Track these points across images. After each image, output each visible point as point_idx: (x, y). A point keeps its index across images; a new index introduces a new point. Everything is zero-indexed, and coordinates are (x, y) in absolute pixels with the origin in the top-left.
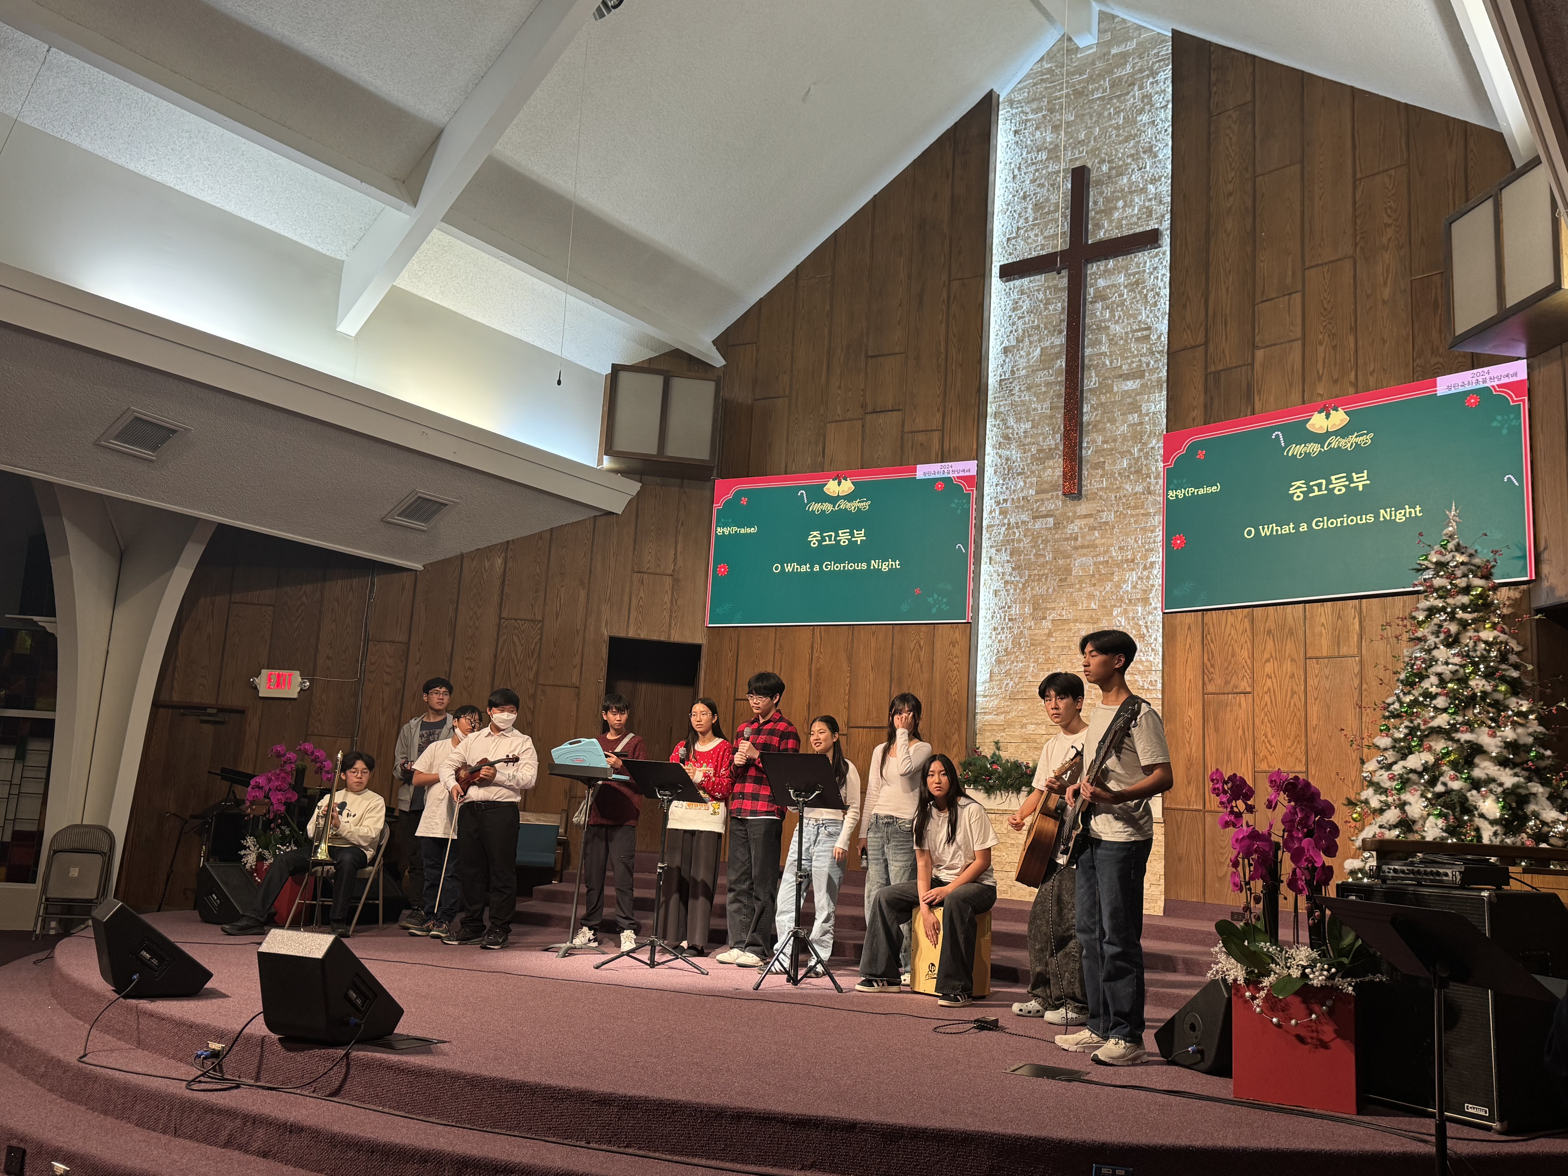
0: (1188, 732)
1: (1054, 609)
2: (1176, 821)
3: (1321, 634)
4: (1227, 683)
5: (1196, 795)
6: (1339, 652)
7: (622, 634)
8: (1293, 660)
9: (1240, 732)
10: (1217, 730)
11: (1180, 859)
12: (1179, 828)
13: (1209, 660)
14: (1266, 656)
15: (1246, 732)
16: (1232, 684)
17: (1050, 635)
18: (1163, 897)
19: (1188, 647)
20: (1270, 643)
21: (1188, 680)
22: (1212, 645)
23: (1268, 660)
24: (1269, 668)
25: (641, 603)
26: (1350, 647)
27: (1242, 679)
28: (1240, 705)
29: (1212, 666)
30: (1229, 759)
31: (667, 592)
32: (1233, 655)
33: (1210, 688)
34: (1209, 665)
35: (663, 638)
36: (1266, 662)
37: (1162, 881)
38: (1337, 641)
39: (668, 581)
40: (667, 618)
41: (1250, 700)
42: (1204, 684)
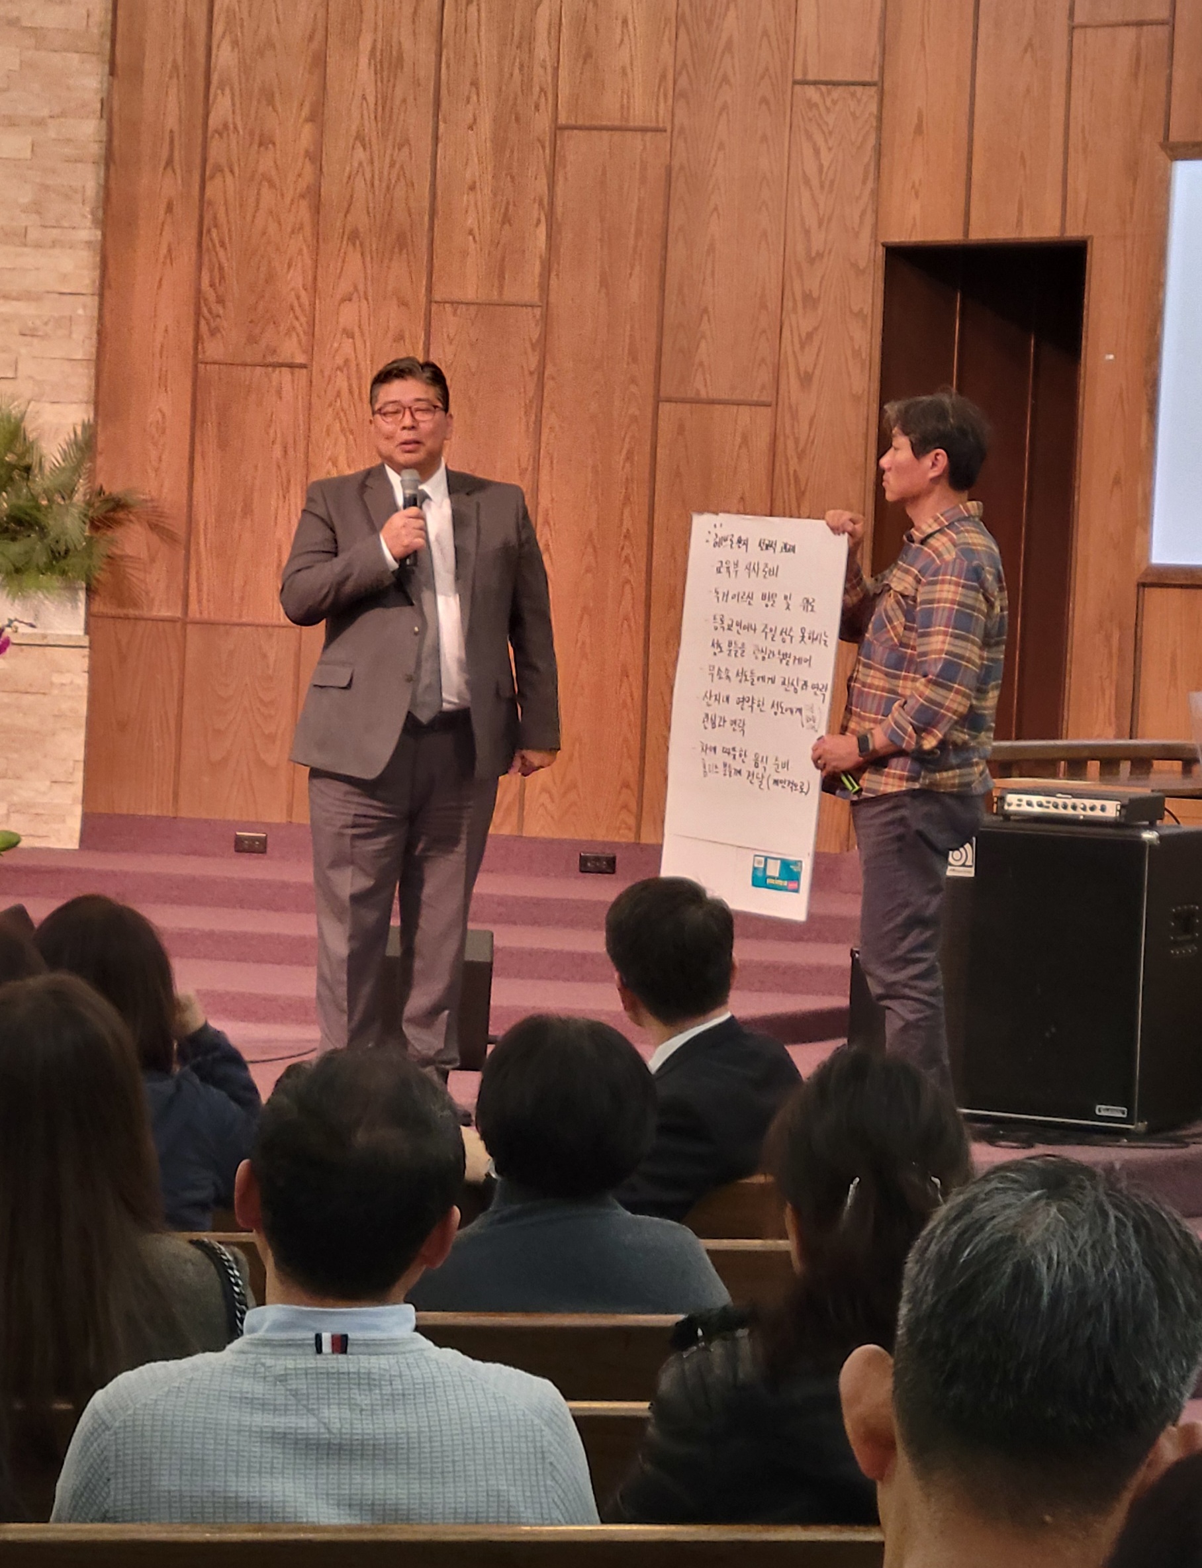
0: (155, 444)
2: (118, 642)
3: (465, 253)
4: (252, 340)
5: (168, 587)
6: (501, 293)
8: (403, 303)
9: (278, 452)
10: (223, 445)
11: (123, 726)
12: (123, 659)
13: (212, 285)
14: (344, 287)
15: (291, 452)
16: (263, 343)
18: (78, 810)
19: (164, 251)
20: (355, 259)
21: (161, 327)
22: (221, 253)
23: (348, 299)
24: (348, 315)
26: (525, 287)
27: (288, 333)
28: (279, 393)
29: (220, 301)
30: (247, 510)
32: (270, 278)
33: (213, 349)
34: (211, 295)
36: (343, 300)
37: (79, 776)
38: (499, 272)
41: (303, 382)
42: (198, 339)
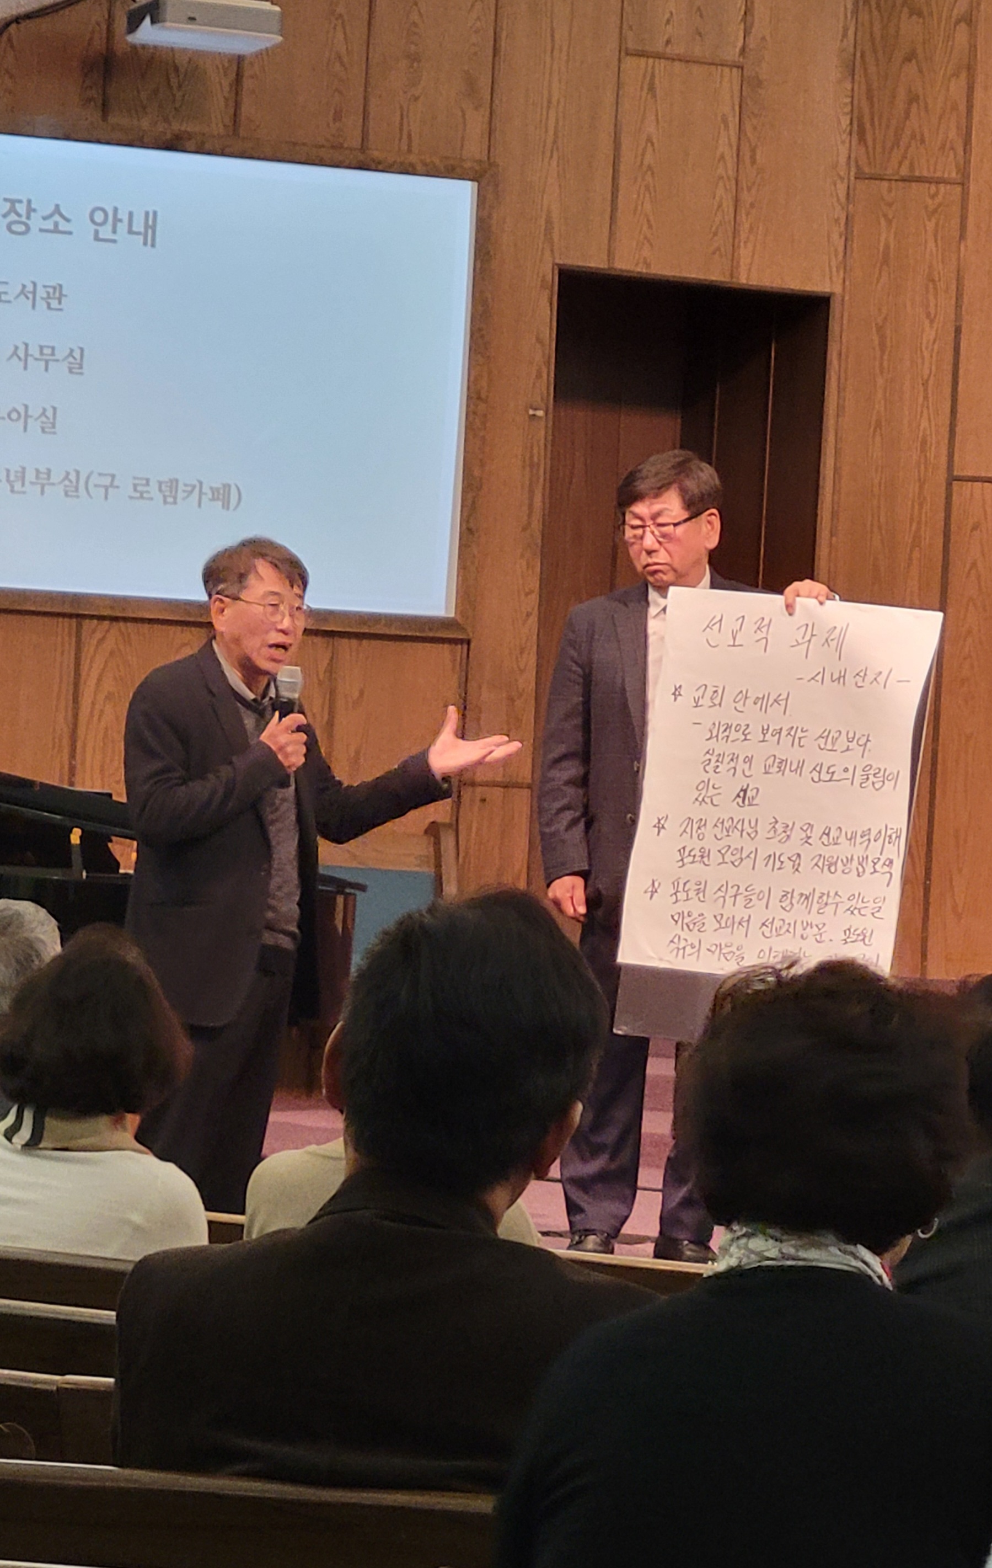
7: (595, 260)
25: (649, 159)
31: (725, 121)
35: (715, 274)
39: (728, 82)
40: (728, 205)
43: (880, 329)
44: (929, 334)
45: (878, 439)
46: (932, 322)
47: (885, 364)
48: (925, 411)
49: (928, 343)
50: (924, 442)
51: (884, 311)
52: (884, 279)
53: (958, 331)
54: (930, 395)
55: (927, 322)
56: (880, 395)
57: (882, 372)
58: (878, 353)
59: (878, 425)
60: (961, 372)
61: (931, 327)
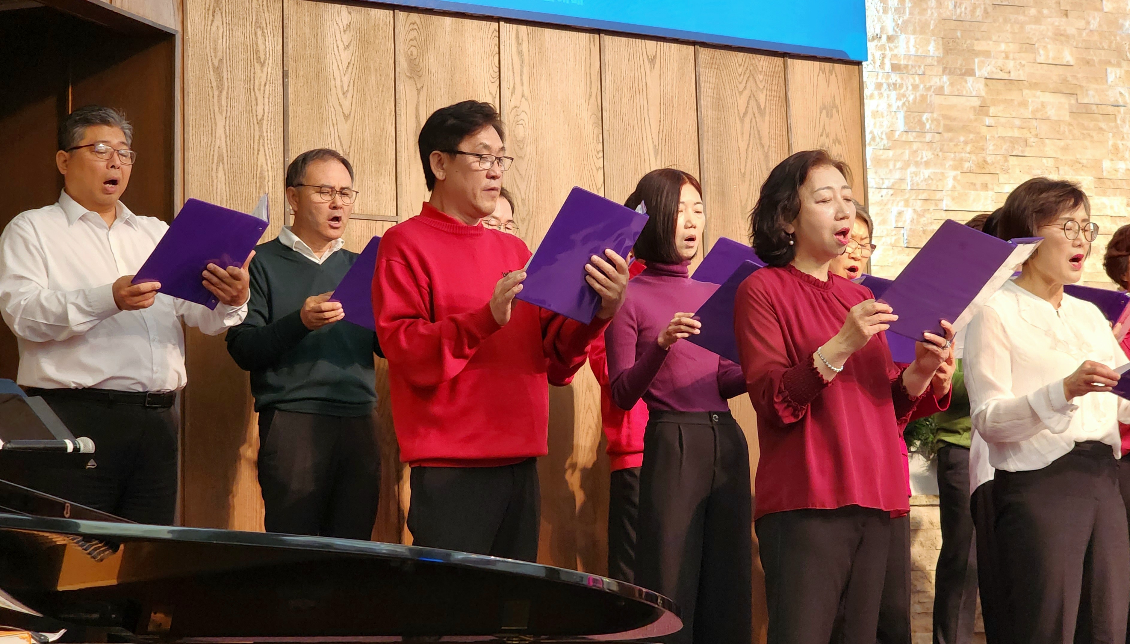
1: (987, 54)
17: (983, 109)
43: (217, 70)
44: (261, 76)
45: (221, 174)
46: (262, 65)
47: (224, 103)
48: (261, 148)
49: (260, 85)
50: (262, 178)
51: (220, 54)
52: (218, 22)
53: (285, 75)
54: (265, 134)
55: (258, 66)
56: (220, 131)
57: (221, 113)
58: (216, 93)
59: (221, 159)
60: (291, 114)
61: (262, 71)
